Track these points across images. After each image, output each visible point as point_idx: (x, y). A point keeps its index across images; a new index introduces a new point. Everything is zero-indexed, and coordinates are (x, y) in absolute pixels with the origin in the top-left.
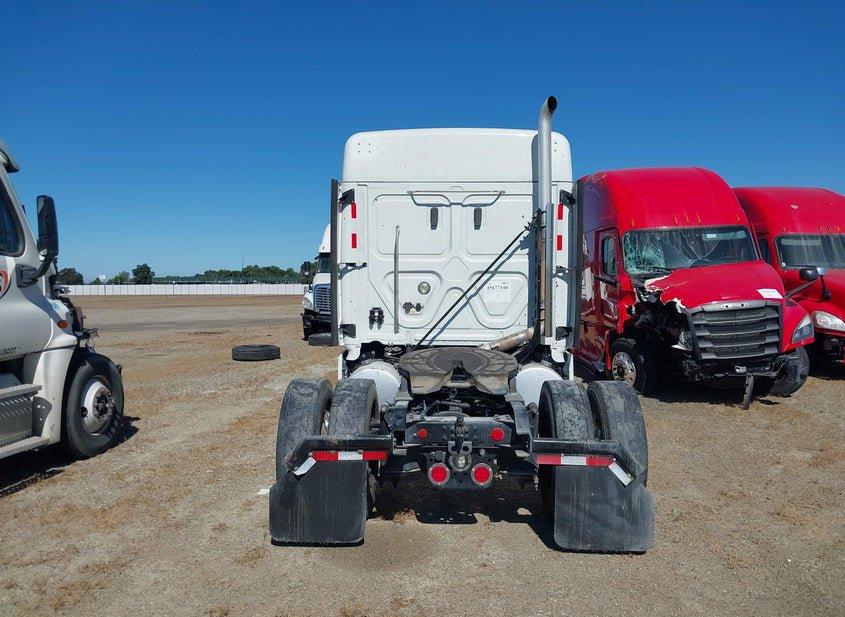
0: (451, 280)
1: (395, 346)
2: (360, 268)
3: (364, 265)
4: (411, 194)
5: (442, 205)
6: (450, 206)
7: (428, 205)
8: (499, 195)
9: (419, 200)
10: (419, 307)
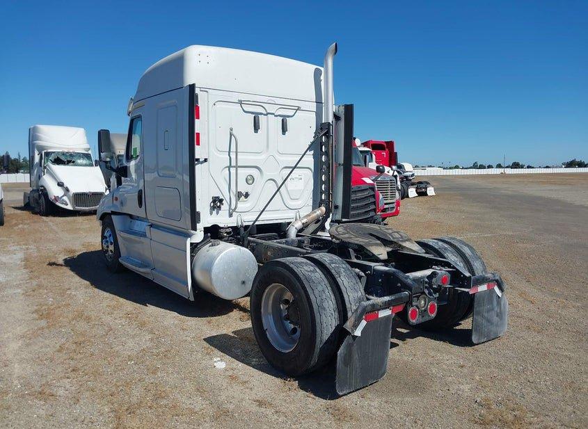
0: (268, 174)
1: (229, 227)
2: (202, 163)
3: (206, 160)
4: (241, 102)
5: (261, 114)
6: (266, 115)
7: (252, 113)
8: (297, 110)
9: (247, 108)
10: (247, 195)
